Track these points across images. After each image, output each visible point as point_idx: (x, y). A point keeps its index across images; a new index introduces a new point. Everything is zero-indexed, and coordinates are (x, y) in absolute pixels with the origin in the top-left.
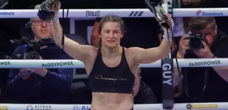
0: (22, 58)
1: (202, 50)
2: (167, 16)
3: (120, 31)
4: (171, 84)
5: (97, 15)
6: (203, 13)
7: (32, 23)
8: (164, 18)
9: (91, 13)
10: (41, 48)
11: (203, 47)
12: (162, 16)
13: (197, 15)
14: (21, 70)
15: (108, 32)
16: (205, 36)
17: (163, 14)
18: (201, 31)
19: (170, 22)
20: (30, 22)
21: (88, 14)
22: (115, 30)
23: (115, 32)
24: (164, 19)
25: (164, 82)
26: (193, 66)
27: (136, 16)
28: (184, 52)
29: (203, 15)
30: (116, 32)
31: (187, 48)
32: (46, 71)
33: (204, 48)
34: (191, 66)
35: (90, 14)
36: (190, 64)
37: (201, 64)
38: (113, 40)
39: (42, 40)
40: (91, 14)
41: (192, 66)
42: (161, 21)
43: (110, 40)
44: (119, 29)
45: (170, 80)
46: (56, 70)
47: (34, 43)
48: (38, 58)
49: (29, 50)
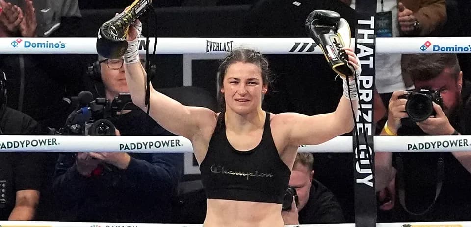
0: (80, 132)
1: (431, 119)
2: (346, 51)
3: (261, 82)
4: (371, 184)
5: (227, 49)
6: (434, 46)
7: (101, 64)
8: (342, 55)
9: (216, 45)
10: (118, 113)
11: (435, 114)
12: (337, 52)
13: (423, 50)
14: (79, 157)
15: (236, 82)
16: (439, 91)
17: (340, 48)
18: (431, 82)
19: (354, 64)
20: (98, 62)
21: (209, 48)
22: (251, 79)
23: (250, 82)
24: (341, 57)
25: (359, 181)
26: (415, 150)
27: (304, 52)
28: (398, 122)
29: (434, 50)
30: (253, 83)
31: (404, 115)
32: (128, 158)
33: (437, 116)
34: (411, 150)
35: (214, 46)
36: (409, 146)
37: (430, 145)
38: (246, 98)
39: (121, 97)
40: (216, 48)
41: (413, 149)
42: (335, 62)
43: (240, 97)
44: (258, 77)
45: (371, 177)
46: (148, 157)
47: (104, 104)
48: (113, 134)
49: (96, 116)
